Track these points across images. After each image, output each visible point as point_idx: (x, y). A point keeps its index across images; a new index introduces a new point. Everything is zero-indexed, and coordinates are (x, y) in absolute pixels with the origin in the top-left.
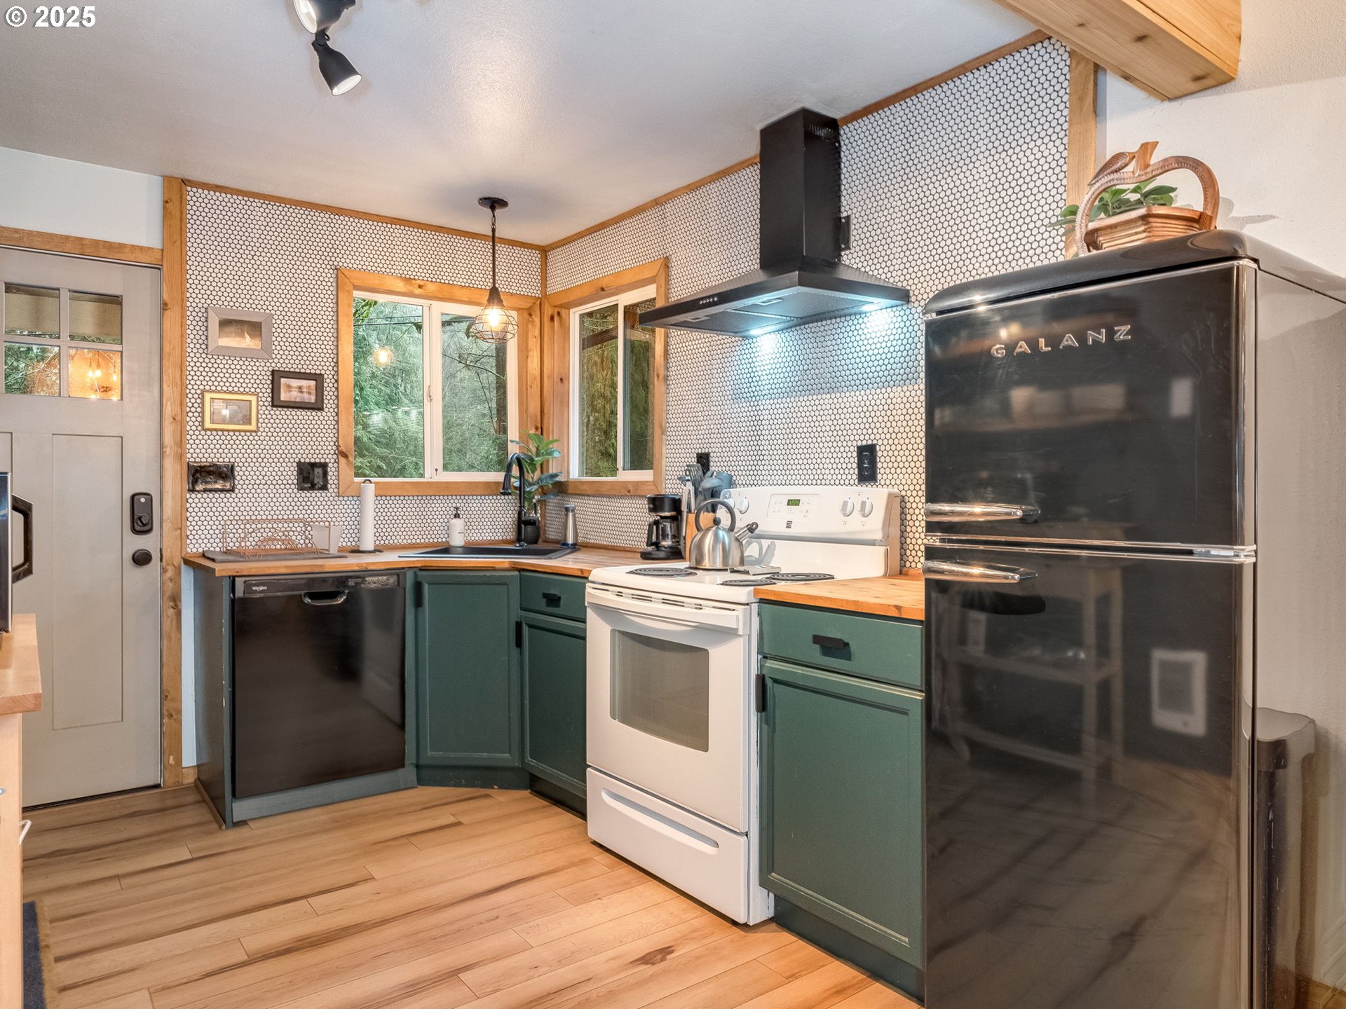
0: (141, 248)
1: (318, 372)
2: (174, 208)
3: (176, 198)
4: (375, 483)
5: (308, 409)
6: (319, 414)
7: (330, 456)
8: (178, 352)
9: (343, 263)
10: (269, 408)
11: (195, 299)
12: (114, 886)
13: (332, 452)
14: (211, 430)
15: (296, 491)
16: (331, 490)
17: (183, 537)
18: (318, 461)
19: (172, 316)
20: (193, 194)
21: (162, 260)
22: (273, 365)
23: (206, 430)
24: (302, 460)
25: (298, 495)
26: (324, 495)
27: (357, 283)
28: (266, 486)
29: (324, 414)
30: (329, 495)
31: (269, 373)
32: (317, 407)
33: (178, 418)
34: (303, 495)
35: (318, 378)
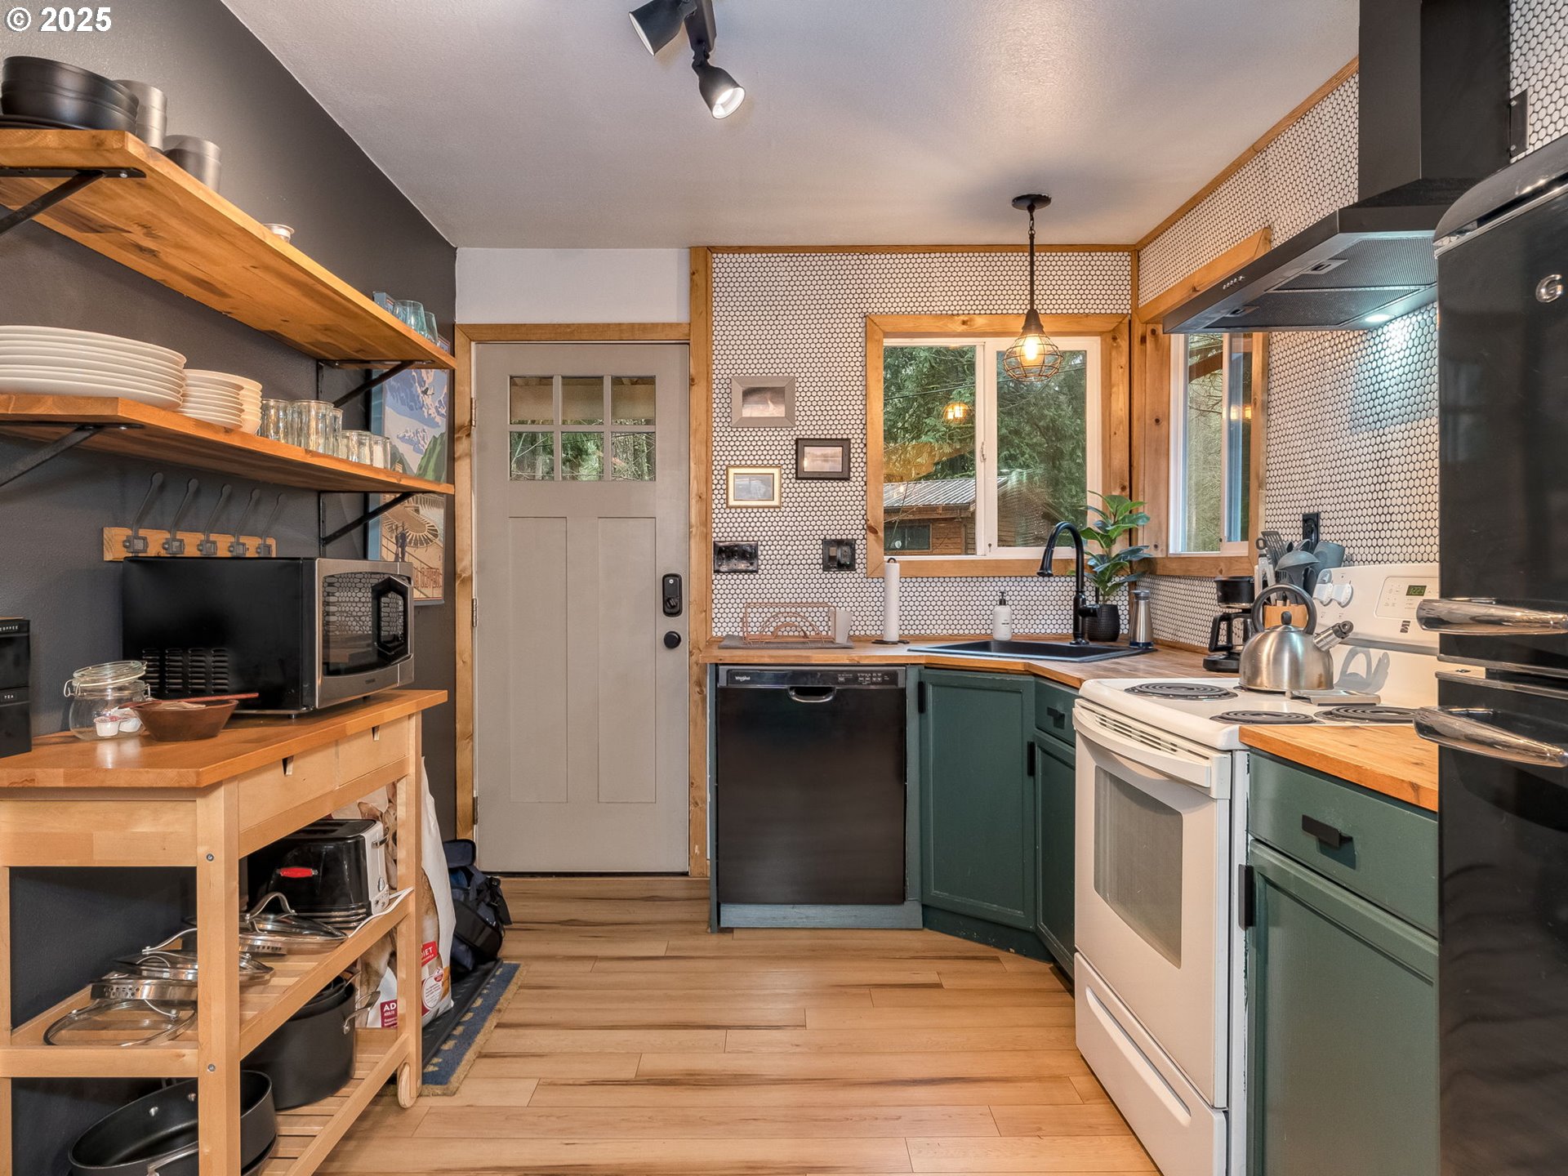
0: (671, 325)
1: (845, 437)
2: (699, 278)
3: (701, 268)
4: (899, 562)
5: (834, 479)
6: (846, 484)
7: (858, 532)
8: (703, 427)
9: (874, 308)
10: (793, 481)
11: (719, 370)
12: (587, 966)
13: (860, 527)
14: (736, 507)
15: (820, 571)
16: (859, 571)
17: (708, 621)
18: (844, 537)
19: (699, 390)
20: (720, 262)
21: (689, 335)
22: (798, 433)
23: (731, 508)
24: (828, 537)
25: (823, 576)
26: (851, 576)
27: (888, 329)
28: (790, 567)
29: (851, 484)
30: (856, 576)
31: (793, 443)
32: (843, 476)
33: (704, 497)
34: (829, 576)
35: (844, 443)
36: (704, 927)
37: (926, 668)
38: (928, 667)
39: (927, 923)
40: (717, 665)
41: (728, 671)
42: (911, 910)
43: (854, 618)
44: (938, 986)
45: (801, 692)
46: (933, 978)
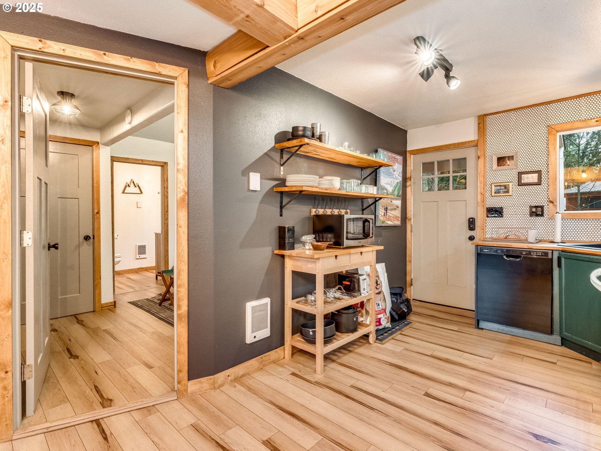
0: (471, 141)
1: (539, 170)
2: (481, 125)
3: (482, 122)
4: (561, 213)
5: (534, 185)
6: (540, 186)
7: (545, 203)
8: (483, 172)
9: (552, 122)
10: (517, 186)
11: (489, 153)
13: (546, 201)
14: (495, 196)
15: (529, 217)
16: (546, 217)
17: (484, 232)
18: (539, 205)
19: (481, 161)
20: (489, 119)
21: (478, 143)
22: (519, 170)
23: (493, 196)
24: (532, 205)
25: (530, 218)
26: (542, 218)
27: (558, 129)
28: (516, 215)
29: (542, 186)
30: (544, 218)
31: (517, 174)
32: (539, 183)
33: (483, 193)
34: (532, 218)
35: (539, 172)
36: (474, 326)
37: (562, 252)
38: (563, 251)
39: (562, 344)
40: (477, 246)
41: (481, 248)
42: (556, 338)
43: (538, 233)
44: (556, 364)
45: (508, 256)
46: (555, 361)
